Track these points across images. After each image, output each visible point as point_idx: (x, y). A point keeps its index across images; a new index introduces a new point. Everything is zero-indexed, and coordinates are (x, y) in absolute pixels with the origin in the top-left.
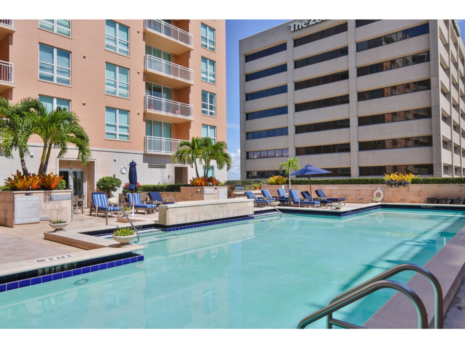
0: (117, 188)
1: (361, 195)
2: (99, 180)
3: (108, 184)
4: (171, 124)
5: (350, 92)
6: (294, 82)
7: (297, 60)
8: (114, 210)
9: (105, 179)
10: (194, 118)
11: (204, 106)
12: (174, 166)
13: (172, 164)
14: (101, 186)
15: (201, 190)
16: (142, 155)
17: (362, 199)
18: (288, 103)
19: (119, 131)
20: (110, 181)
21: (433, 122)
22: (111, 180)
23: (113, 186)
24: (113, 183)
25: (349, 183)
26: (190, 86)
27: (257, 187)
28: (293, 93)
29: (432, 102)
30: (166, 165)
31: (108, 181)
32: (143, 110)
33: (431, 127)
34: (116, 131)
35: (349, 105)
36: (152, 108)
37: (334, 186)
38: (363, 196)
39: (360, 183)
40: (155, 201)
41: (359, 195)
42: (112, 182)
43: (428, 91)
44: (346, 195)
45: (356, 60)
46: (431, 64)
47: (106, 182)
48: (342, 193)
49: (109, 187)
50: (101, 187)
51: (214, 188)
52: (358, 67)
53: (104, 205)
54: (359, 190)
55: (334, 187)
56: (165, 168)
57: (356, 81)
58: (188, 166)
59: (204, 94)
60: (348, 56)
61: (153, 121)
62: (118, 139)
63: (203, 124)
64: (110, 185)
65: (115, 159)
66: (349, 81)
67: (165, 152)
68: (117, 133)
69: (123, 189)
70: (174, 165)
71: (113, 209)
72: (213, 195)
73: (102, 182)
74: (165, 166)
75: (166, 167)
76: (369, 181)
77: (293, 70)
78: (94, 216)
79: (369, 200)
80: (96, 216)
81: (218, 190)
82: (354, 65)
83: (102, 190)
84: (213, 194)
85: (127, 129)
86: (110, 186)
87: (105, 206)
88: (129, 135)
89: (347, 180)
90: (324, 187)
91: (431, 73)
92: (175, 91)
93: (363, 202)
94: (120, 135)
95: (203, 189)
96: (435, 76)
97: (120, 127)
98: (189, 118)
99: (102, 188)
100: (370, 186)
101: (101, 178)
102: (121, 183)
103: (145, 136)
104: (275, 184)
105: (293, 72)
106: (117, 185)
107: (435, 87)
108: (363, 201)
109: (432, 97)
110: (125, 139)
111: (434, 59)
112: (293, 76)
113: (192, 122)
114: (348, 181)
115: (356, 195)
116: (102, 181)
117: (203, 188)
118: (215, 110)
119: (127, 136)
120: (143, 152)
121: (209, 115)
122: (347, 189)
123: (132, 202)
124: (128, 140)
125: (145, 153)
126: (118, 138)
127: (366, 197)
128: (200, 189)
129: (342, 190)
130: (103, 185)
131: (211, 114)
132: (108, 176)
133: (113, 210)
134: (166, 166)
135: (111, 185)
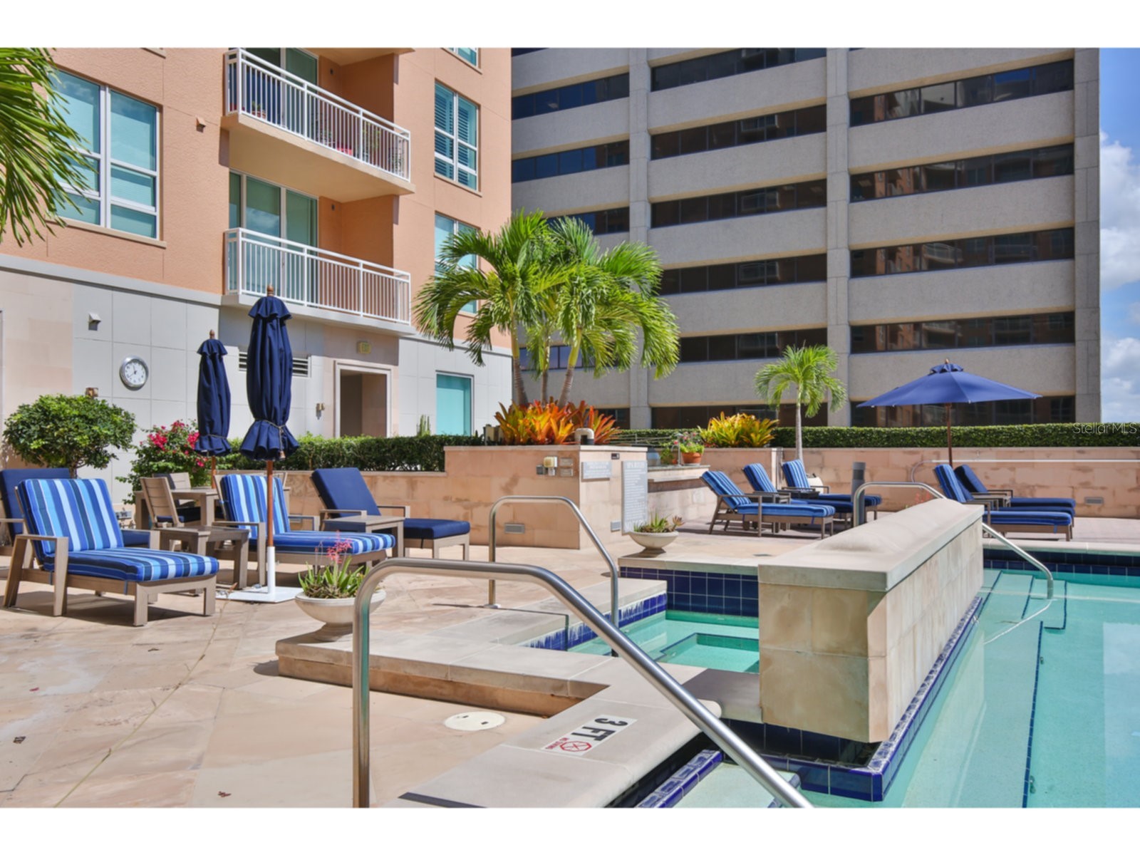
0: (110, 449)
1: (1093, 488)
2: (15, 409)
3: (70, 430)
4: (312, 201)
5: (829, 171)
6: (649, 131)
7: (662, 63)
8: (183, 576)
9: (55, 406)
10: (412, 182)
11: (441, 144)
12: (339, 368)
13: (332, 360)
14: (30, 438)
15: (565, 463)
16: (216, 311)
17: (1099, 501)
18: (632, 199)
19: (115, 192)
20: (80, 416)
21: (1077, 270)
22: (83, 412)
23: (97, 440)
24: (95, 428)
25: (1038, 442)
26: (398, 56)
27: (698, 455)
28: (648, 166)
29: (1077, 212)
30: (309, 360)
31: (71, 418)
32: (221, 115)
33: (1071, 284)
34: (98, 190)
35: (826, 211)
36: (259, 109)
37: (980, 452)
38: (1103, 488)
39: (1082, 441)
40: (360, 514)
41: (1086, 485)
42: (92, 422)
43: (1066, 178)
44: (1028, 487)
45: (849, 75)
46: (1077, 97)
47: (60, 420)
48: (1013, 481)
49: (74, 446)
50: (34, 446)
51: (610, 454)
52: (855, 96)
53: (98, 543)
54: (1084, 469)
55: (978, 458)
56: (305, 373)
57: (848, 139)
58: (389, 370)
59: (443, 95)
60: (826, 61)
61: (249, 179)
62: (109, 226)
63: (437, 213)
64: (80, 434)
65: (95, 317)
66: (826, 137)
67: (308, 306)
68: (102, 199)
69: (136, 458)
70: (339, 364)
71: (177, 565)
72: (606, 483)
73: (39, 420)
74: (306, 367)
75: (309, 370)
76: (1123, 436)
77: (647, 94)
78: (42, 607)
79: (1125, 506)
80: (58, 609)
81: (622, 463)
82: (843, 90)
83: (38, 462)
84: (608, 479)
85: (148, 190)
86: (82, 440)
87: (107, 545)
88: (158, 214)
89: (1029, 433)
90: (938, 458)
91: (1077, 125)
92: (332, 71)
93: (1103, 512)
94: (116, 210)
95: (575, 458)
96: (1088, 135)
97: (118, 173)
98: (397, 178)
99: (38, 450)
100: (1133, 452)
101: (31, 401)
102: (131, 429)
103: (226, 228)
104: (734, 446)
105: (647, 98)
106: (115, 435)
107: (1087, 168)
108: (1099, 509)
109: (1077, 195)
110: (140, 232)
111: (1087, 82)
112: (648, 112)
113: (402, 198)
114: (1033, 433)
115: (1073, 487)
116: (36, 416)
117: (577, 452)
118: (477, 165)
119: (151, 219)
120: (217, 299)
121: (455, 180)
122: (1033, 463)
123: (247, 520)
124: (154, 235)
125: (228, 303)
126: (107, 223)
127: (1114, 493)
128: (560, 455)
129: (1012, 468)
130: (42, 433)
131: (463, 178)
132: (68, 395)
133: (177, 575)
134: (309, 365)
135: (86, 437)
